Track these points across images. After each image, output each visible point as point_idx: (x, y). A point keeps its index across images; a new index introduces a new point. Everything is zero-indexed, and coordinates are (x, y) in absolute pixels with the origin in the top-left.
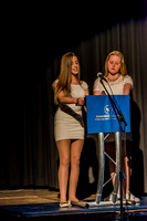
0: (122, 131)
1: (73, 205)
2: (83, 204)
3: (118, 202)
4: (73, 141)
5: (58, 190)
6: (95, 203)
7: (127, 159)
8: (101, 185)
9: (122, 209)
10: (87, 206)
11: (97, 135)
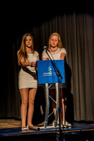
0: (59, 82)
1: (30, 129)
2: (37, 128)
3: (58, 126)
4: (30, 89)
5: (21, 120)
6: (44, 127)
7: (63, 100)
8: (47, 116)
9: (60, 131)
10: (39, 129)
11: (44, 85)
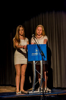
0: (43, 60)
1: (22, 93)
2: (26, 92)
3: (42, 91)
4: (22, 65)
5: (15, 86)
7: (45, 72)
8: (34, 84)
9: (43, 94)
10: (28, 93)
11: (32, 62)
